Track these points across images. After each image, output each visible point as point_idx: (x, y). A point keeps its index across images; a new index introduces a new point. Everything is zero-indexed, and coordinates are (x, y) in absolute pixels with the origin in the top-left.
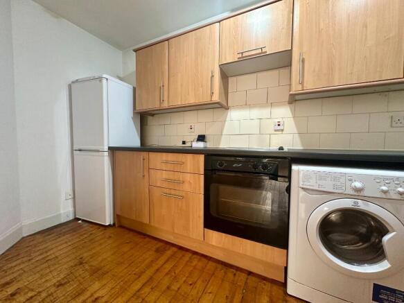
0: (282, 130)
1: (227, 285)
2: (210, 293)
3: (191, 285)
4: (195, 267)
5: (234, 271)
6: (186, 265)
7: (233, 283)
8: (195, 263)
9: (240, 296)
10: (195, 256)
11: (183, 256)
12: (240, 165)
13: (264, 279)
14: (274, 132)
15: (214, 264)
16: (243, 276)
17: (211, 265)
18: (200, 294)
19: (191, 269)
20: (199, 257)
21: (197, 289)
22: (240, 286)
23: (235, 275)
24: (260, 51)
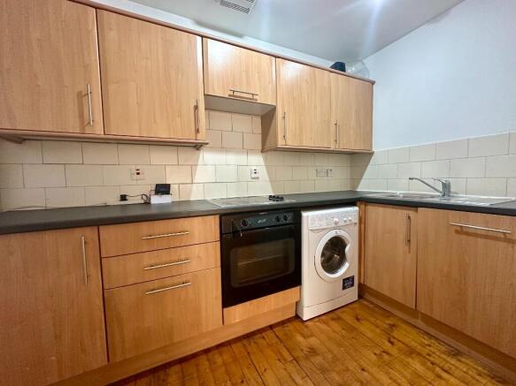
0: (258, 178)
1: (269, 352)
2: (265, 370)
3: (242, 382)
4: (225, 364)
5: (259, 335)
6: (212, 371)
7: (270, 345)
8: (219, 360)
9: (285, 349)
10: (212, 353)
11: (197, 365)
12: (264, 220)
13: (282, 323)
14: (250, 179)
15: (239, 344)
16: (269, 333)
17: (237, 347)
18: (260, 380)
19: (223, 369)
20: (216, 352)
21: (252, 380)
22: (276, 343)
23: (264, 338)
24: (250, 96)
